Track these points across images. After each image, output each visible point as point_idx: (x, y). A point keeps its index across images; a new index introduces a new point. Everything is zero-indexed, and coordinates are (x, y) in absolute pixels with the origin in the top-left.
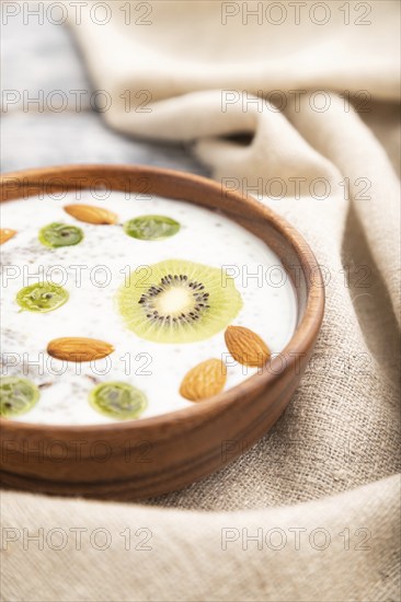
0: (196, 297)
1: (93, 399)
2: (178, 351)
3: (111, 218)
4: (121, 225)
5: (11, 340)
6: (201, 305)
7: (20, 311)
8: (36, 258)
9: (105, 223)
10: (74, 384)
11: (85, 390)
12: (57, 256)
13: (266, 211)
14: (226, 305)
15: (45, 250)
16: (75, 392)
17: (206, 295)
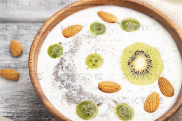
0: (147, 61)
1: (116, 111)
2: (143, 89)
3: (115, 20)
4: (119, 23)
5: (86, 83)
6: (149, 66)
7: (88, 69)
8: (90, 41)
9: (113, 22)
10: (109, 104)
11: (113, 107)
12: (97, 40)
13: (172, 24)
14: (158, 66)
15: (92, 36)
16: (110, 108)
17: (151, 61)
